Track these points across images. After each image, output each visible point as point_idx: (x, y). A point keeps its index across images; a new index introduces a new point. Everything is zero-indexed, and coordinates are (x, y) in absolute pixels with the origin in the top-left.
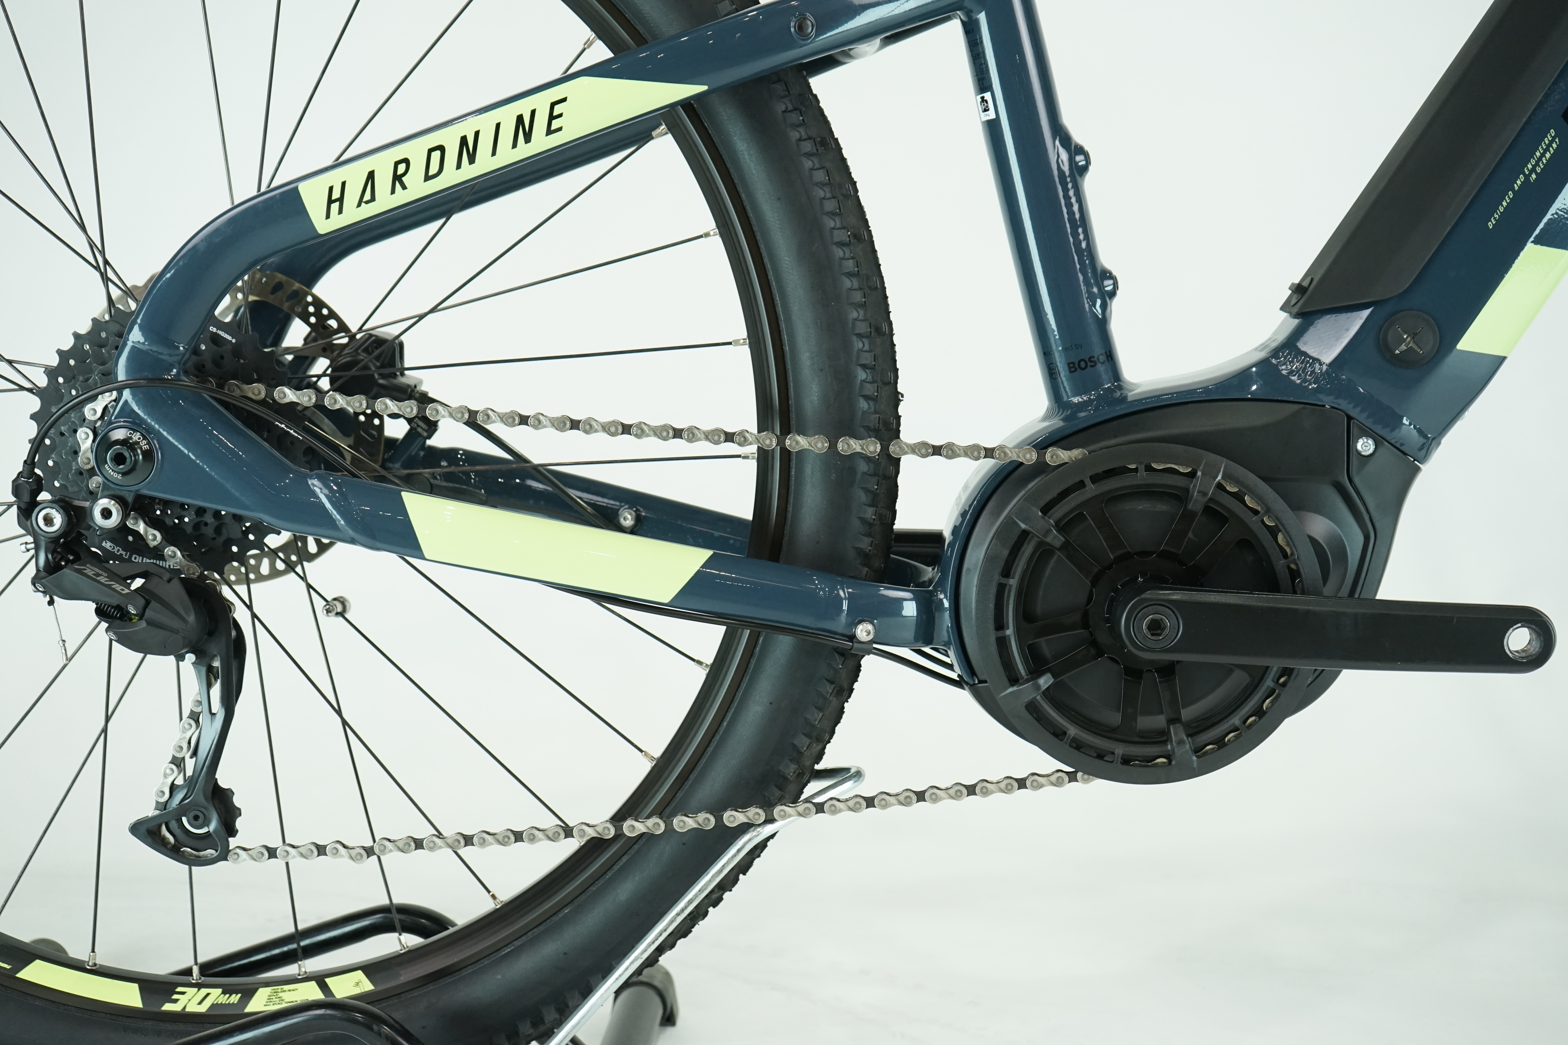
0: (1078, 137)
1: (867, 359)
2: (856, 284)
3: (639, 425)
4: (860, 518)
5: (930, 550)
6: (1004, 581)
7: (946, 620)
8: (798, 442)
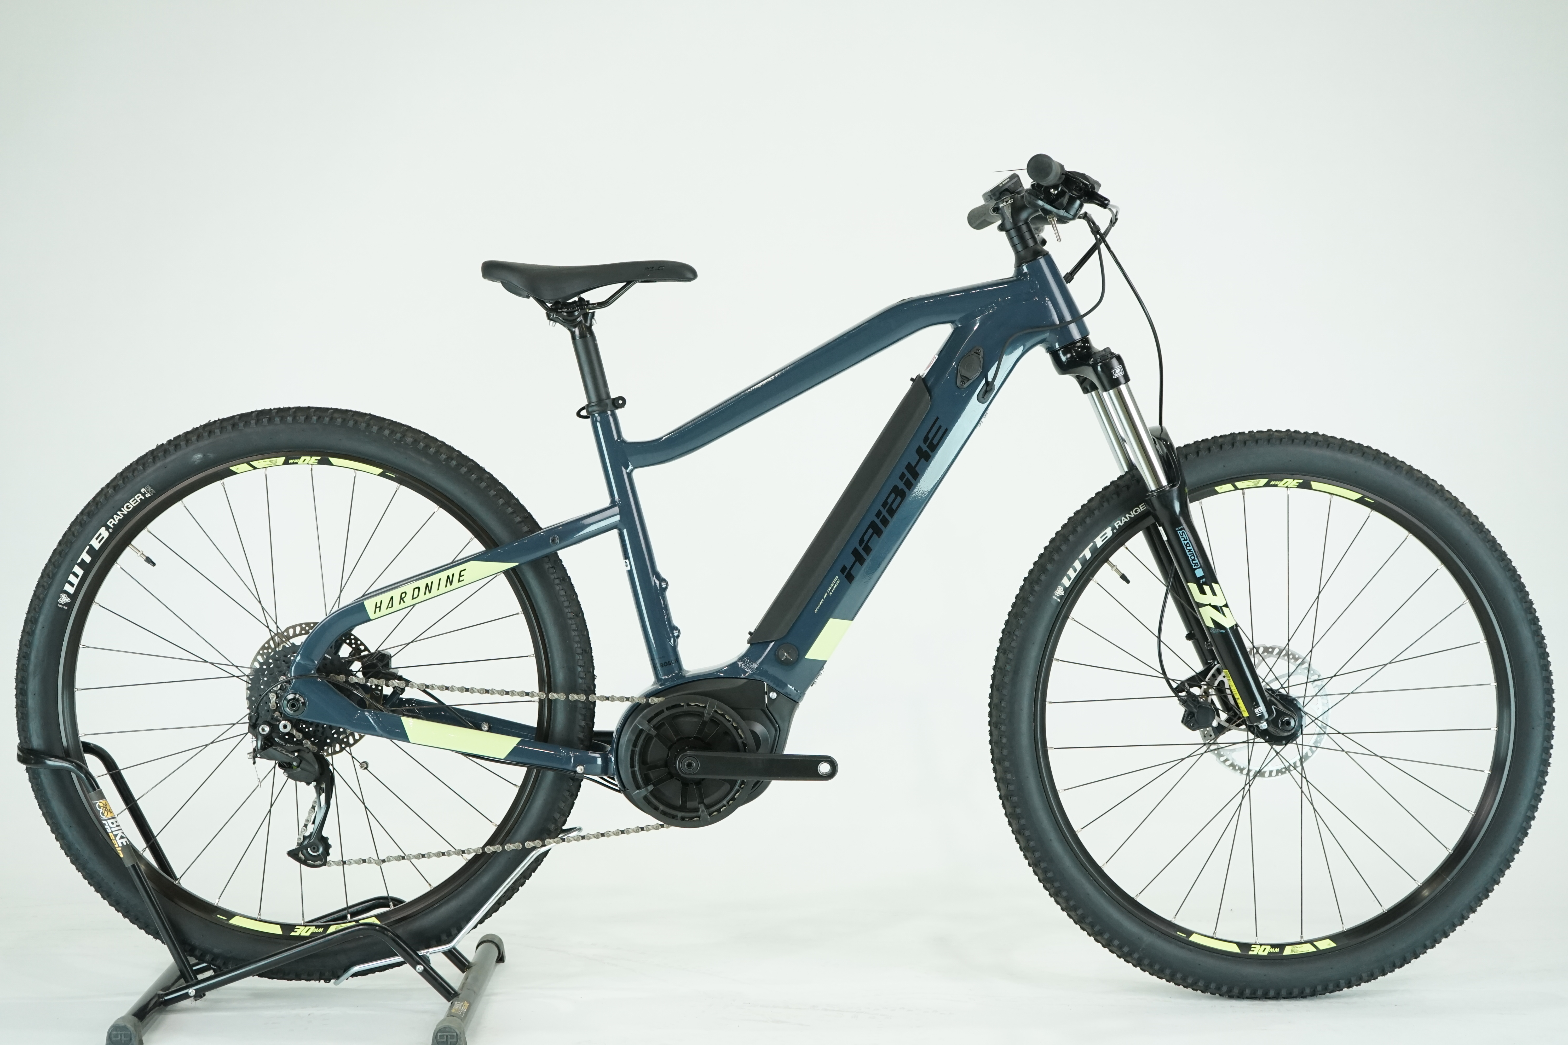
0: (663, 575)
1: (581, 663)
2: (576, 634)
3: (492, 690)
4: (579, 725)
5: (607, 739)
6: (634, 749)
7: (613, 765)
8: (553, 696)
